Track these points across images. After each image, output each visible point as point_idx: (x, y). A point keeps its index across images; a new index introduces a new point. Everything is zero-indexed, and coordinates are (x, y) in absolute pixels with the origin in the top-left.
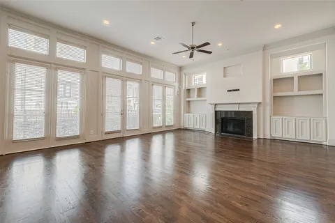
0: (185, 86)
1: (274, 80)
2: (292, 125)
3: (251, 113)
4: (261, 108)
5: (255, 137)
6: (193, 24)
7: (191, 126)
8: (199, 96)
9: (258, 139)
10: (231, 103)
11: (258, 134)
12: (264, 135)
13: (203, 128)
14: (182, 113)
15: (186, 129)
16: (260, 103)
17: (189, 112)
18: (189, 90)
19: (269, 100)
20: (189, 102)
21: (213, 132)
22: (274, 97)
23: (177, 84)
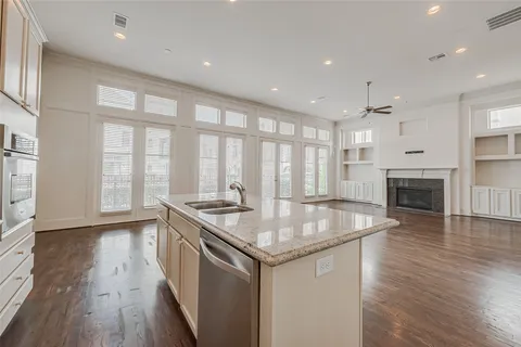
0: (341, 146)
1: (477, 139)
2: (505, 198)
3: (441, 182)
4: (457, 176)
5: (447, 212)
6: (369, 84)
7: (352, 198)
8: (362, 158)
9: (452, 215)
10: (411, 169)
11: (452, 209)
12: (461, 210)
13: (369, 199)
14: (338, 180)
15: (343, 201)
16: (454, 170)
17: (347, 179)
18: (346, 151)
19: (468, 164)
20: (347, 166)
21: (385, 204)
22: (477, 161)
23: (331, 144)
